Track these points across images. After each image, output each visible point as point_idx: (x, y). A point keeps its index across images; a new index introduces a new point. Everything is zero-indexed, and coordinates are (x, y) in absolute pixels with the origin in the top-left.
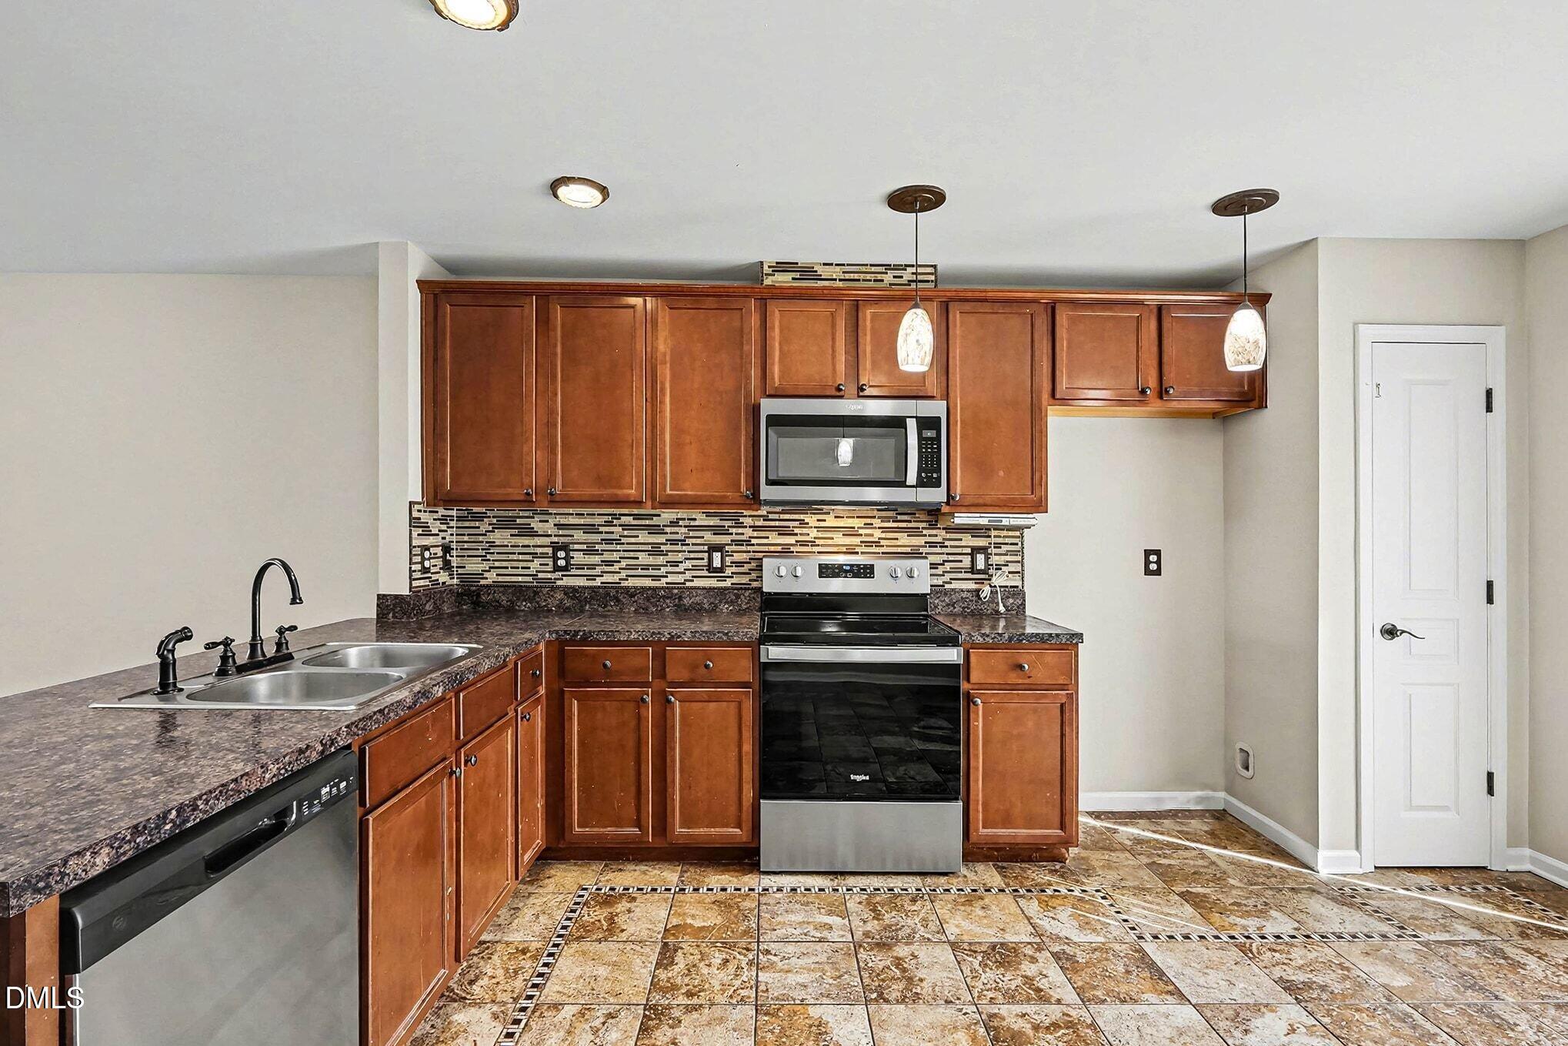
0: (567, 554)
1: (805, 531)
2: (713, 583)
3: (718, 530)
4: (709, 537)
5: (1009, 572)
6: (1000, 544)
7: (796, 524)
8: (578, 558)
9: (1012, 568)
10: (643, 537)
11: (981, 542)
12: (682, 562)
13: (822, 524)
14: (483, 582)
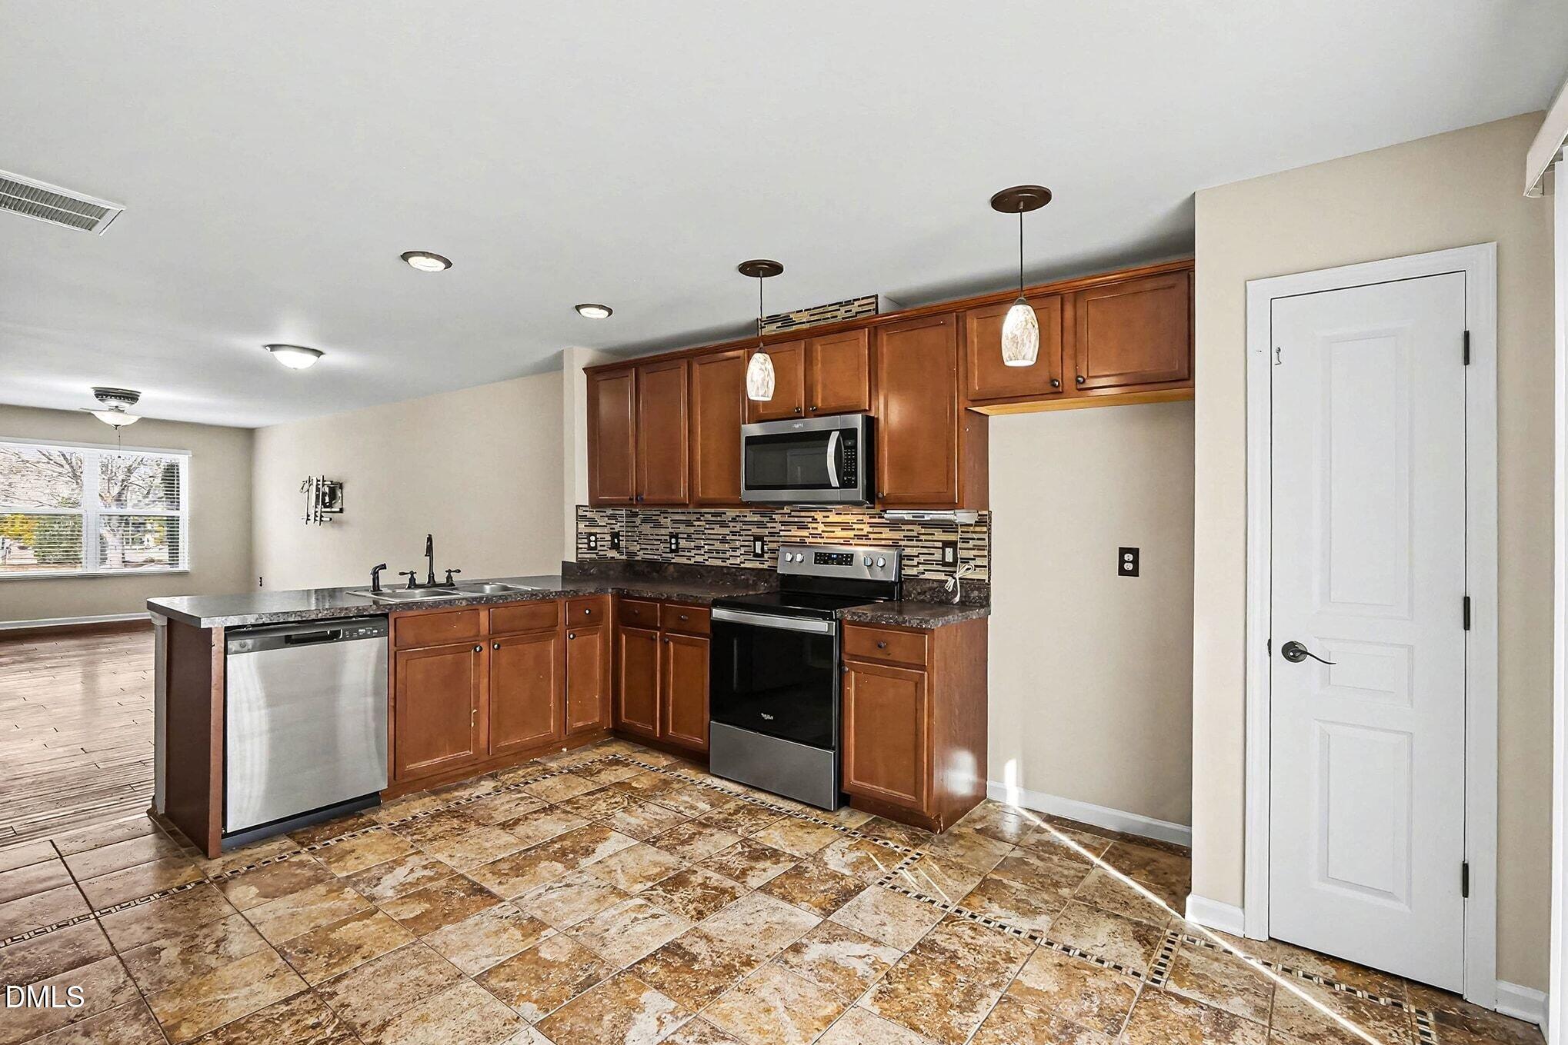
0: (677, 541)
1: (814, 525)
2: (757, 565)
3: (760, 525)
4: (755, 531)
5: (976, 566)
6: (968, 539)
7: (810, 520)
8: (683, 543)
9: (979, 562)
10: (718, 529)
11: (951, 537)
12: (738, 548)
13: (828, 520)
14: (637, 558)
